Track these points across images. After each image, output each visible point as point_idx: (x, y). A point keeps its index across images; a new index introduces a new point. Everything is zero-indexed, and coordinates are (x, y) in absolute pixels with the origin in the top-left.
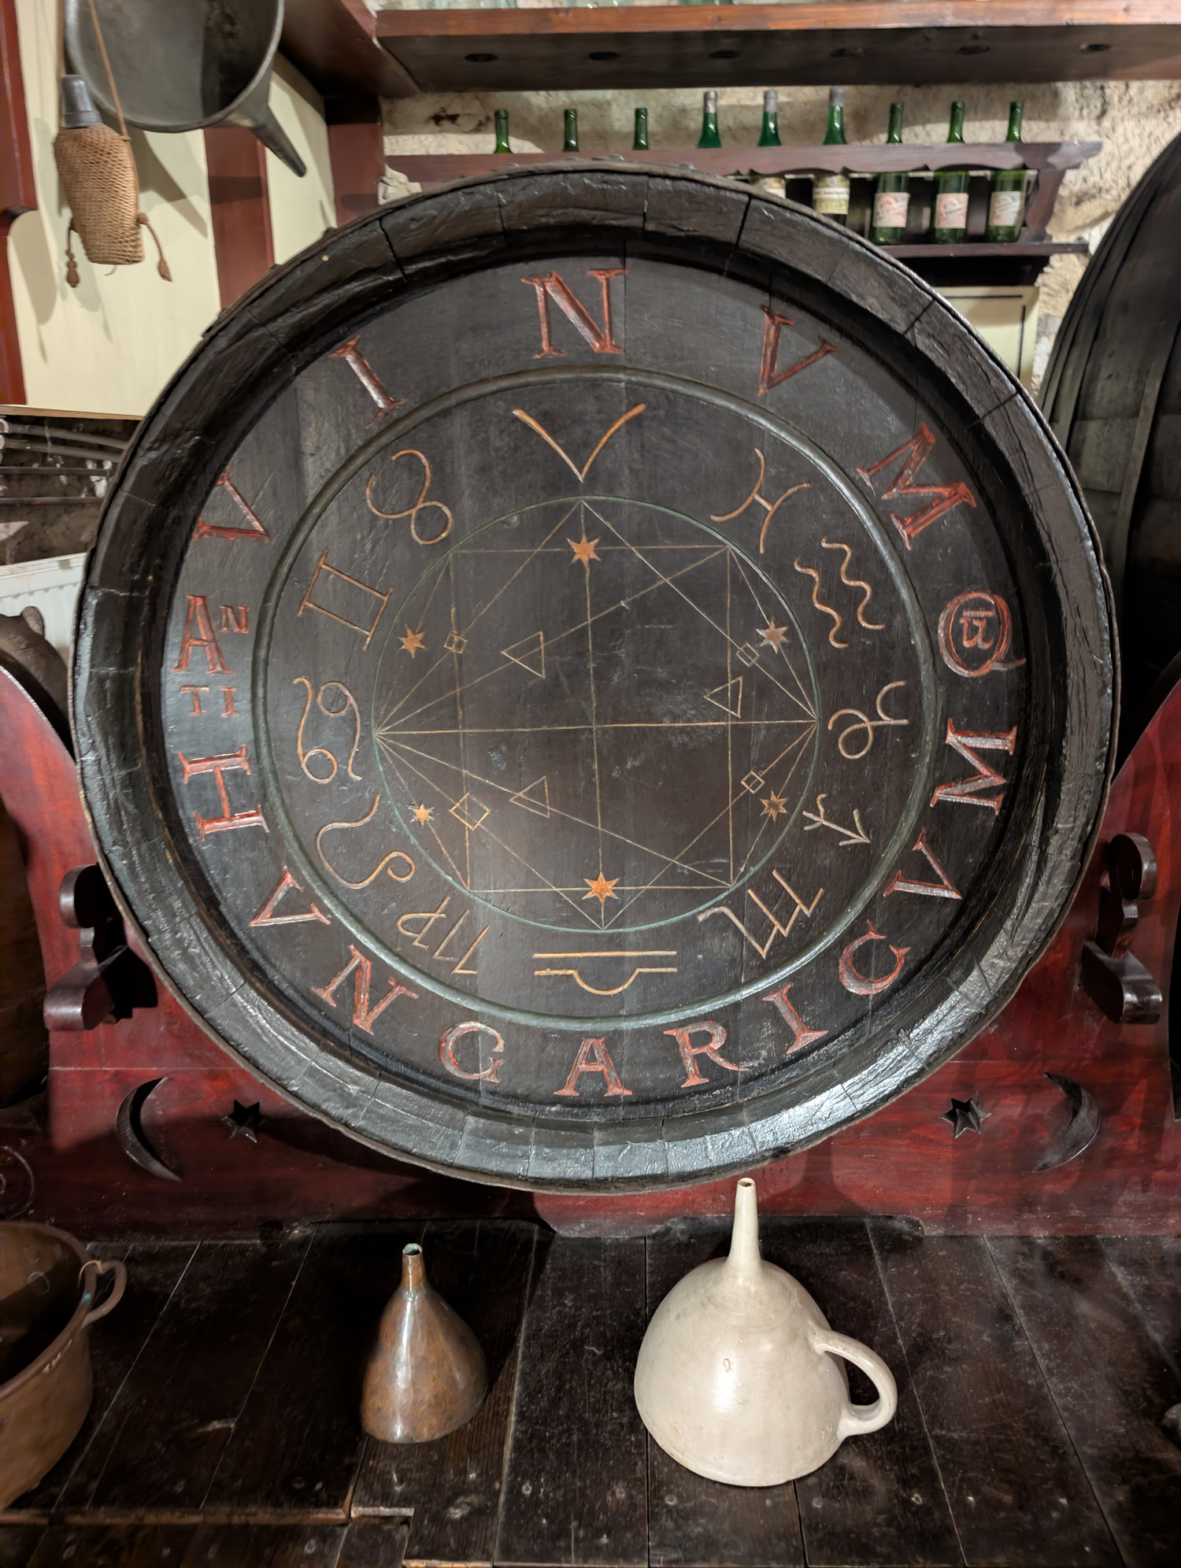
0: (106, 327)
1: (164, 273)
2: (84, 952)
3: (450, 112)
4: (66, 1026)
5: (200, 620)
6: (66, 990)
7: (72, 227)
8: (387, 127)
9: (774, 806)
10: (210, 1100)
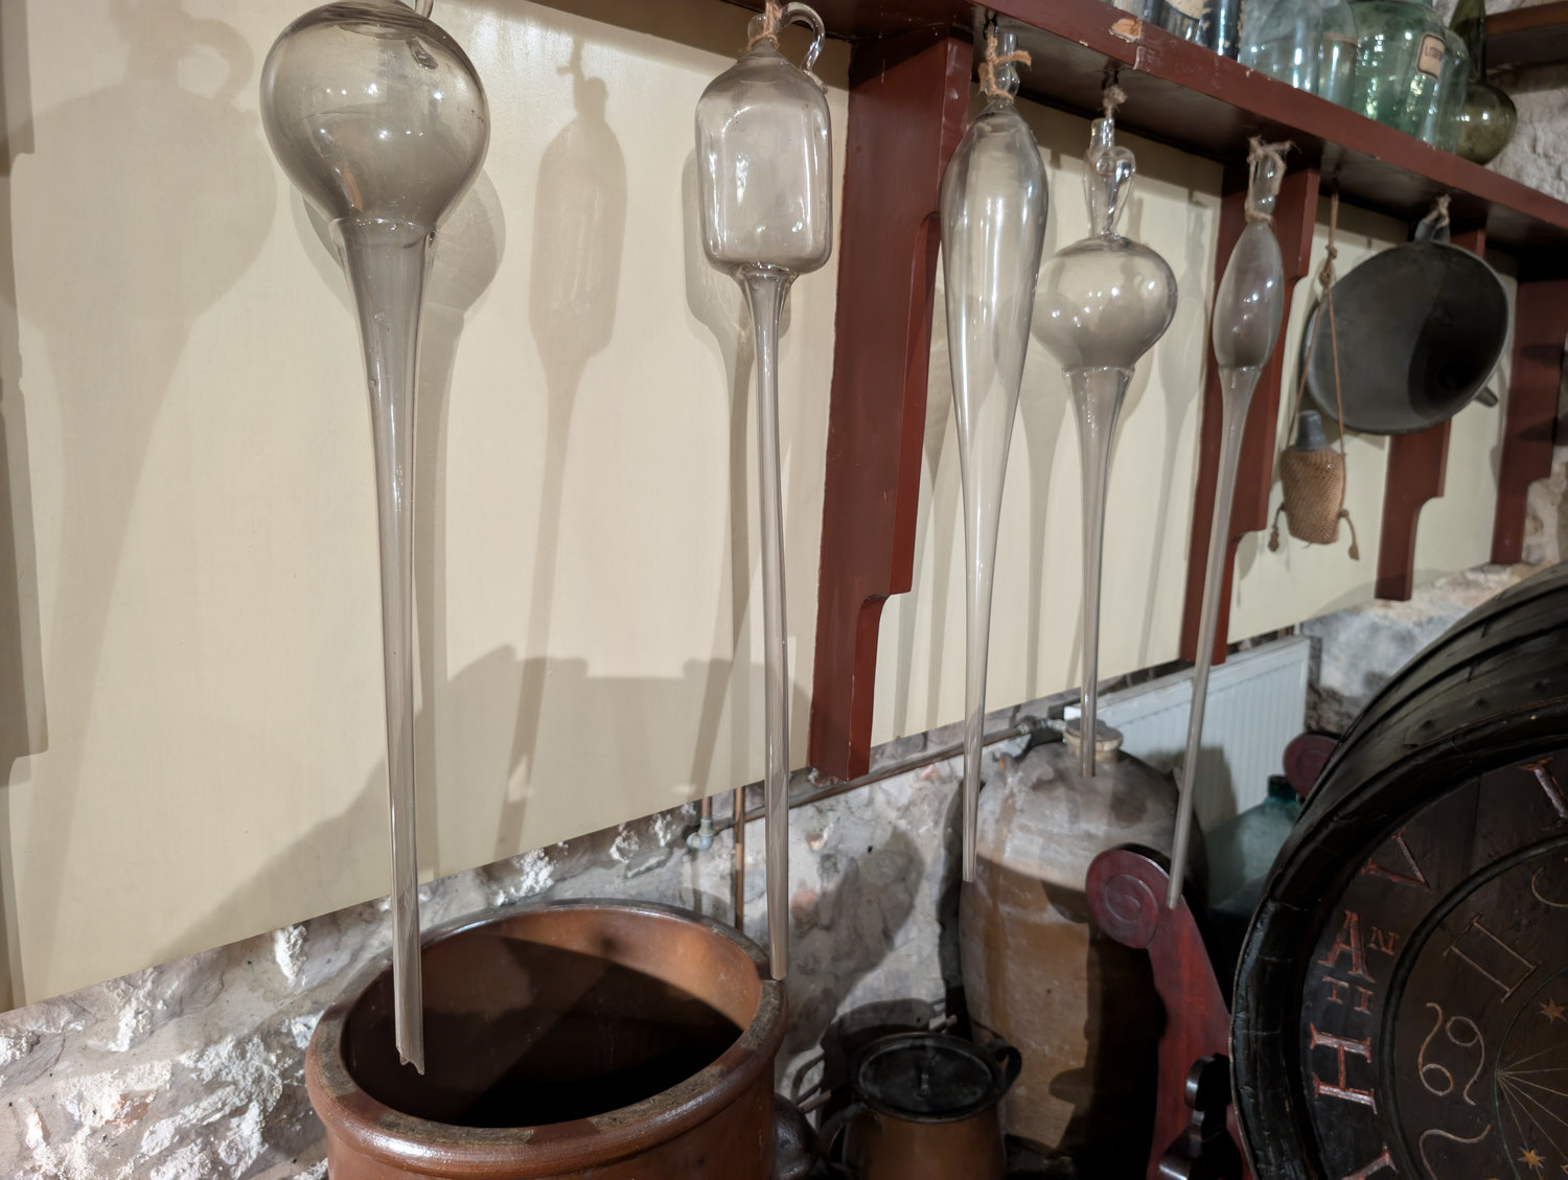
1: (1353, 554)
2: (1191, 1124)
5: (1353, 932)
7: (1282, 509)
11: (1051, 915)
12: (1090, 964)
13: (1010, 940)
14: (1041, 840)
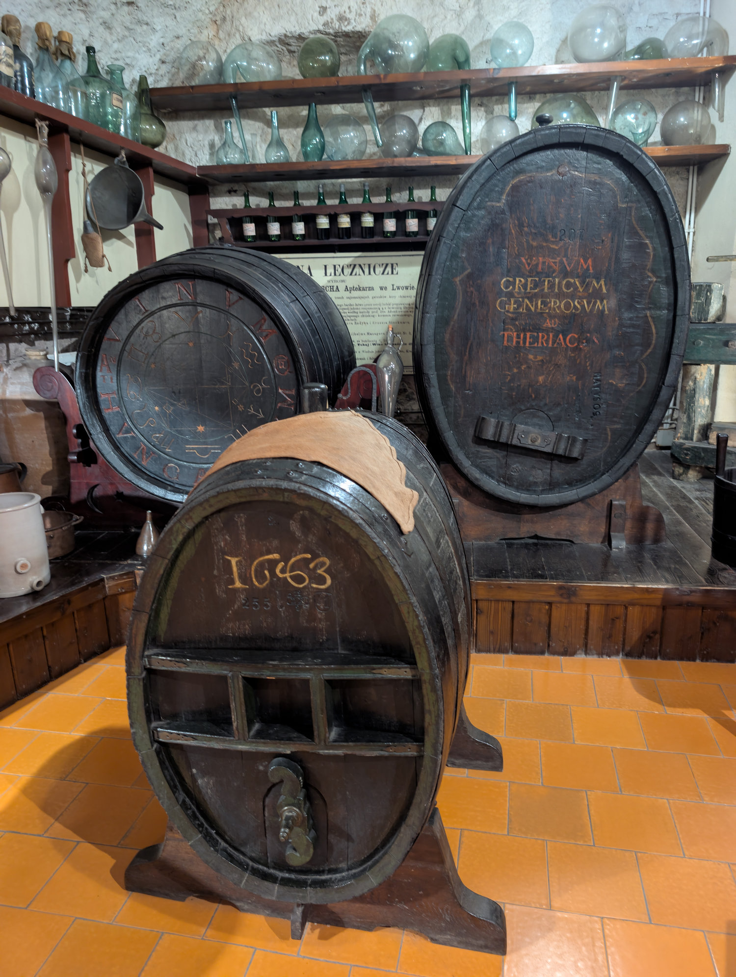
0: (97, 282)
1: (110, 269)
2: (78, 445)
3: (234, 189)
4: (73, 461)
5: (105, 360)
6: (74, 453)
7: (86, 257)
8: (211, 194)
9: (241, 408)
10: (110, 491)
11: (28, 412)
12: (46, 428)
13: (15, 426)
14: (19, 386)
